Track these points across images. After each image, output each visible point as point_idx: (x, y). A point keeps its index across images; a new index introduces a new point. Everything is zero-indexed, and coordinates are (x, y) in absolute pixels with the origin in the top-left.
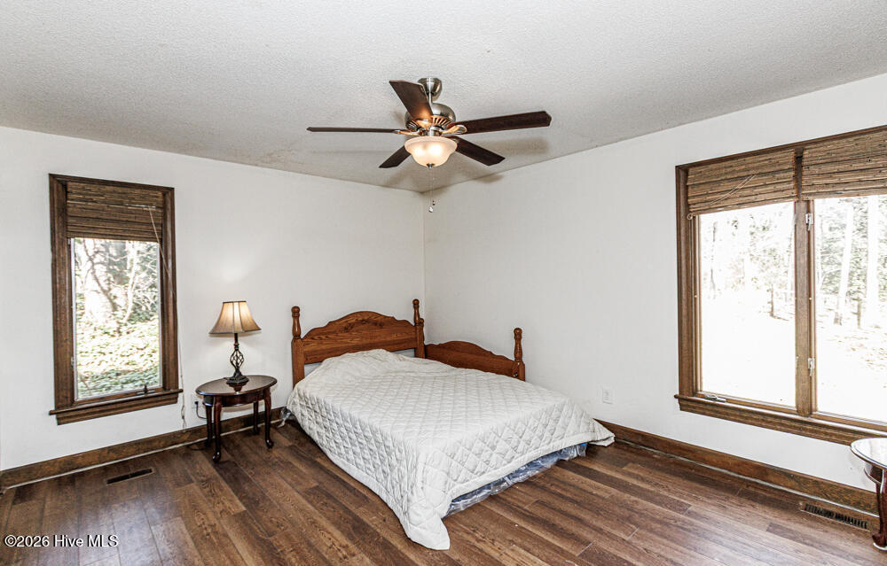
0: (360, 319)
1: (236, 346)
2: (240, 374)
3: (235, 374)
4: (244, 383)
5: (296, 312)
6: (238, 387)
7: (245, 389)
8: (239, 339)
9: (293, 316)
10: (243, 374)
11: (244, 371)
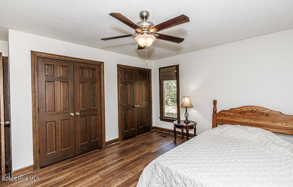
0: (250, 110)
1: (186, 111)
2: (188, 120)
3: (186, 120)
4: (189, 123)
5: (215, 102)
6: (187, 124)
7: (189, 124)
8: (187, 109)
9: (214, 104)
10: (189, 120)
11: (189, 119)
